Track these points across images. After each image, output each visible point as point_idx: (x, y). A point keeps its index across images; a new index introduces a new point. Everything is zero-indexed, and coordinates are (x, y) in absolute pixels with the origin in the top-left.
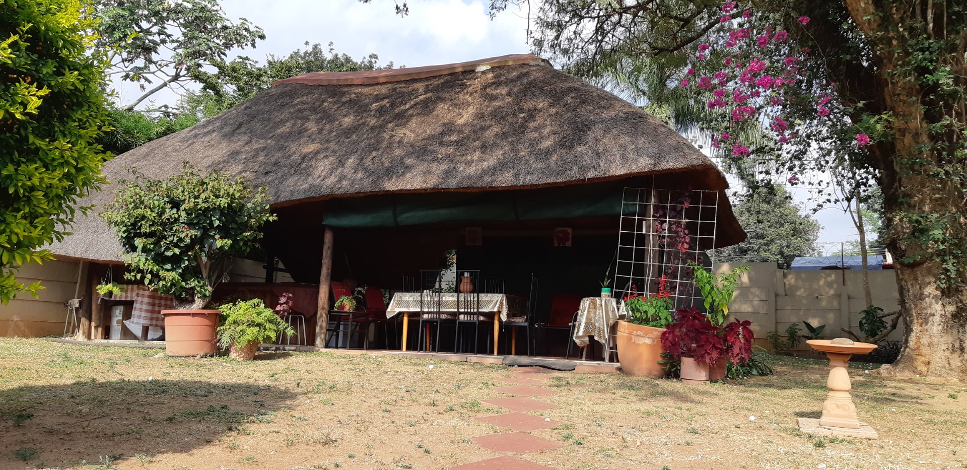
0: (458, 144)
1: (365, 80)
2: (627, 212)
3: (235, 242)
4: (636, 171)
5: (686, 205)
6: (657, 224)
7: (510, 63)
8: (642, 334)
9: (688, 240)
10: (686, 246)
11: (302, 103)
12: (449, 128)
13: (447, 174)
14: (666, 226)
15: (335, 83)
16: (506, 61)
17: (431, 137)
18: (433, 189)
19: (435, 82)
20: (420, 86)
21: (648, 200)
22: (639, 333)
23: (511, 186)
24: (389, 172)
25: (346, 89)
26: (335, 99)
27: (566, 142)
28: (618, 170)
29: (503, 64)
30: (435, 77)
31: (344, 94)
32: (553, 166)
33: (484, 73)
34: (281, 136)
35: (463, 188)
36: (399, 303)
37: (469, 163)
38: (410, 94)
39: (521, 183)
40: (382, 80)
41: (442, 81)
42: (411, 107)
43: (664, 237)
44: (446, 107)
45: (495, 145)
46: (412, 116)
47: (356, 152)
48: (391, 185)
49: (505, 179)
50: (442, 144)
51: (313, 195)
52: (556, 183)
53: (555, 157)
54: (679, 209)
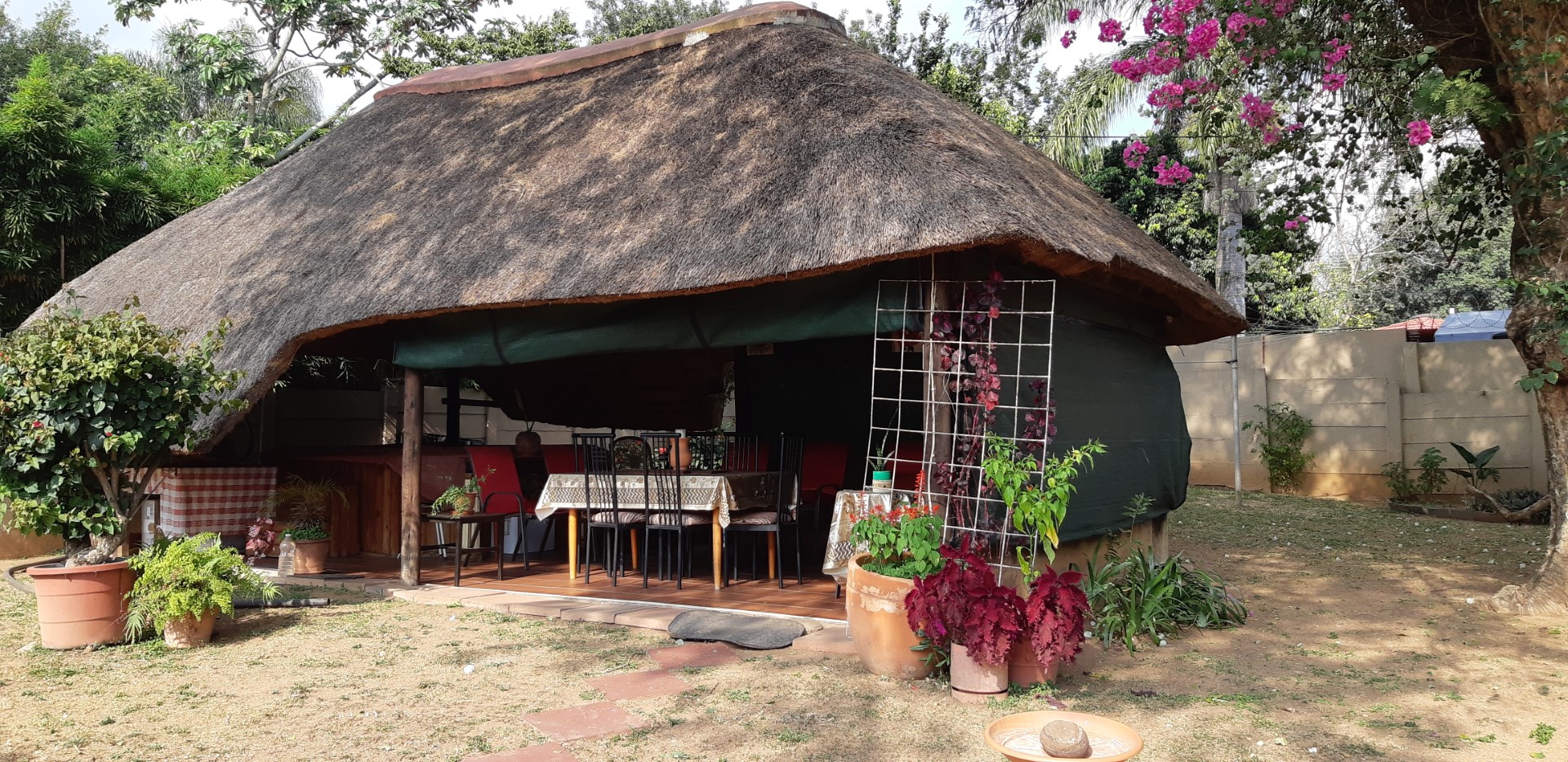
0: (602, 203)
1: (508, 78)
2: (883, 331)
3: (152, 433)
4: (874, 254)
5: (993, 313)
6: (942, 351)
7: (741, 24)
8: (877, 591)
9: (995, 386)
10: (993, 397)
11: (402, 131)
12: (598, 169)
13: (564, 268)
14: (959, 355)
15: (463, 87)
16: (734, 21)
17: (562, 191)
18: (532, 300)
19: (613, 73)
20: (585, 84)
21: (926, 304)
22: (873, 589)
23: (658, 292)
24: (475, 268)
25: (476, 98)
26: (452, 120)
27: (771, 192)
28: (845, 251)
29: (729, 27)
30: (617, 63)
31: (470, 106)
32: (738, 247)
33: (695, 47)
34: (350, 199)
35: (580, 297)
36: (558, 492)
37: (604, 242)
38: (566, 100)
39: (676, 286)
40: (537, 75)
41: (626, 69)
42: (556, 128)
43: (954, 377)
44: (606, 127)
45: (657, 203)
46: (549, 147)
47: (441, 227)
48: (471, 297)
49: (651, 279)
50: (574, 205)
51: (355, 316)
52: (734, 283)
53: (745, 227)
54: (980, 321)
